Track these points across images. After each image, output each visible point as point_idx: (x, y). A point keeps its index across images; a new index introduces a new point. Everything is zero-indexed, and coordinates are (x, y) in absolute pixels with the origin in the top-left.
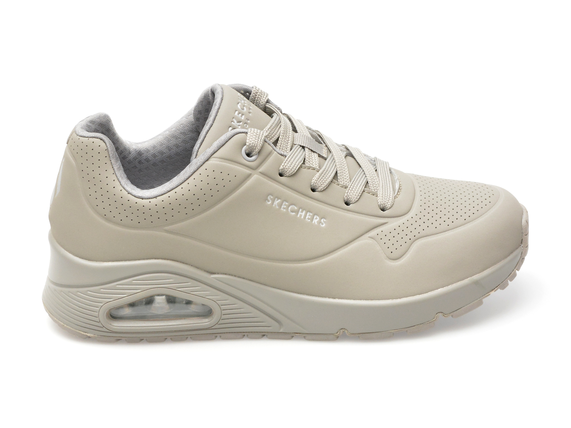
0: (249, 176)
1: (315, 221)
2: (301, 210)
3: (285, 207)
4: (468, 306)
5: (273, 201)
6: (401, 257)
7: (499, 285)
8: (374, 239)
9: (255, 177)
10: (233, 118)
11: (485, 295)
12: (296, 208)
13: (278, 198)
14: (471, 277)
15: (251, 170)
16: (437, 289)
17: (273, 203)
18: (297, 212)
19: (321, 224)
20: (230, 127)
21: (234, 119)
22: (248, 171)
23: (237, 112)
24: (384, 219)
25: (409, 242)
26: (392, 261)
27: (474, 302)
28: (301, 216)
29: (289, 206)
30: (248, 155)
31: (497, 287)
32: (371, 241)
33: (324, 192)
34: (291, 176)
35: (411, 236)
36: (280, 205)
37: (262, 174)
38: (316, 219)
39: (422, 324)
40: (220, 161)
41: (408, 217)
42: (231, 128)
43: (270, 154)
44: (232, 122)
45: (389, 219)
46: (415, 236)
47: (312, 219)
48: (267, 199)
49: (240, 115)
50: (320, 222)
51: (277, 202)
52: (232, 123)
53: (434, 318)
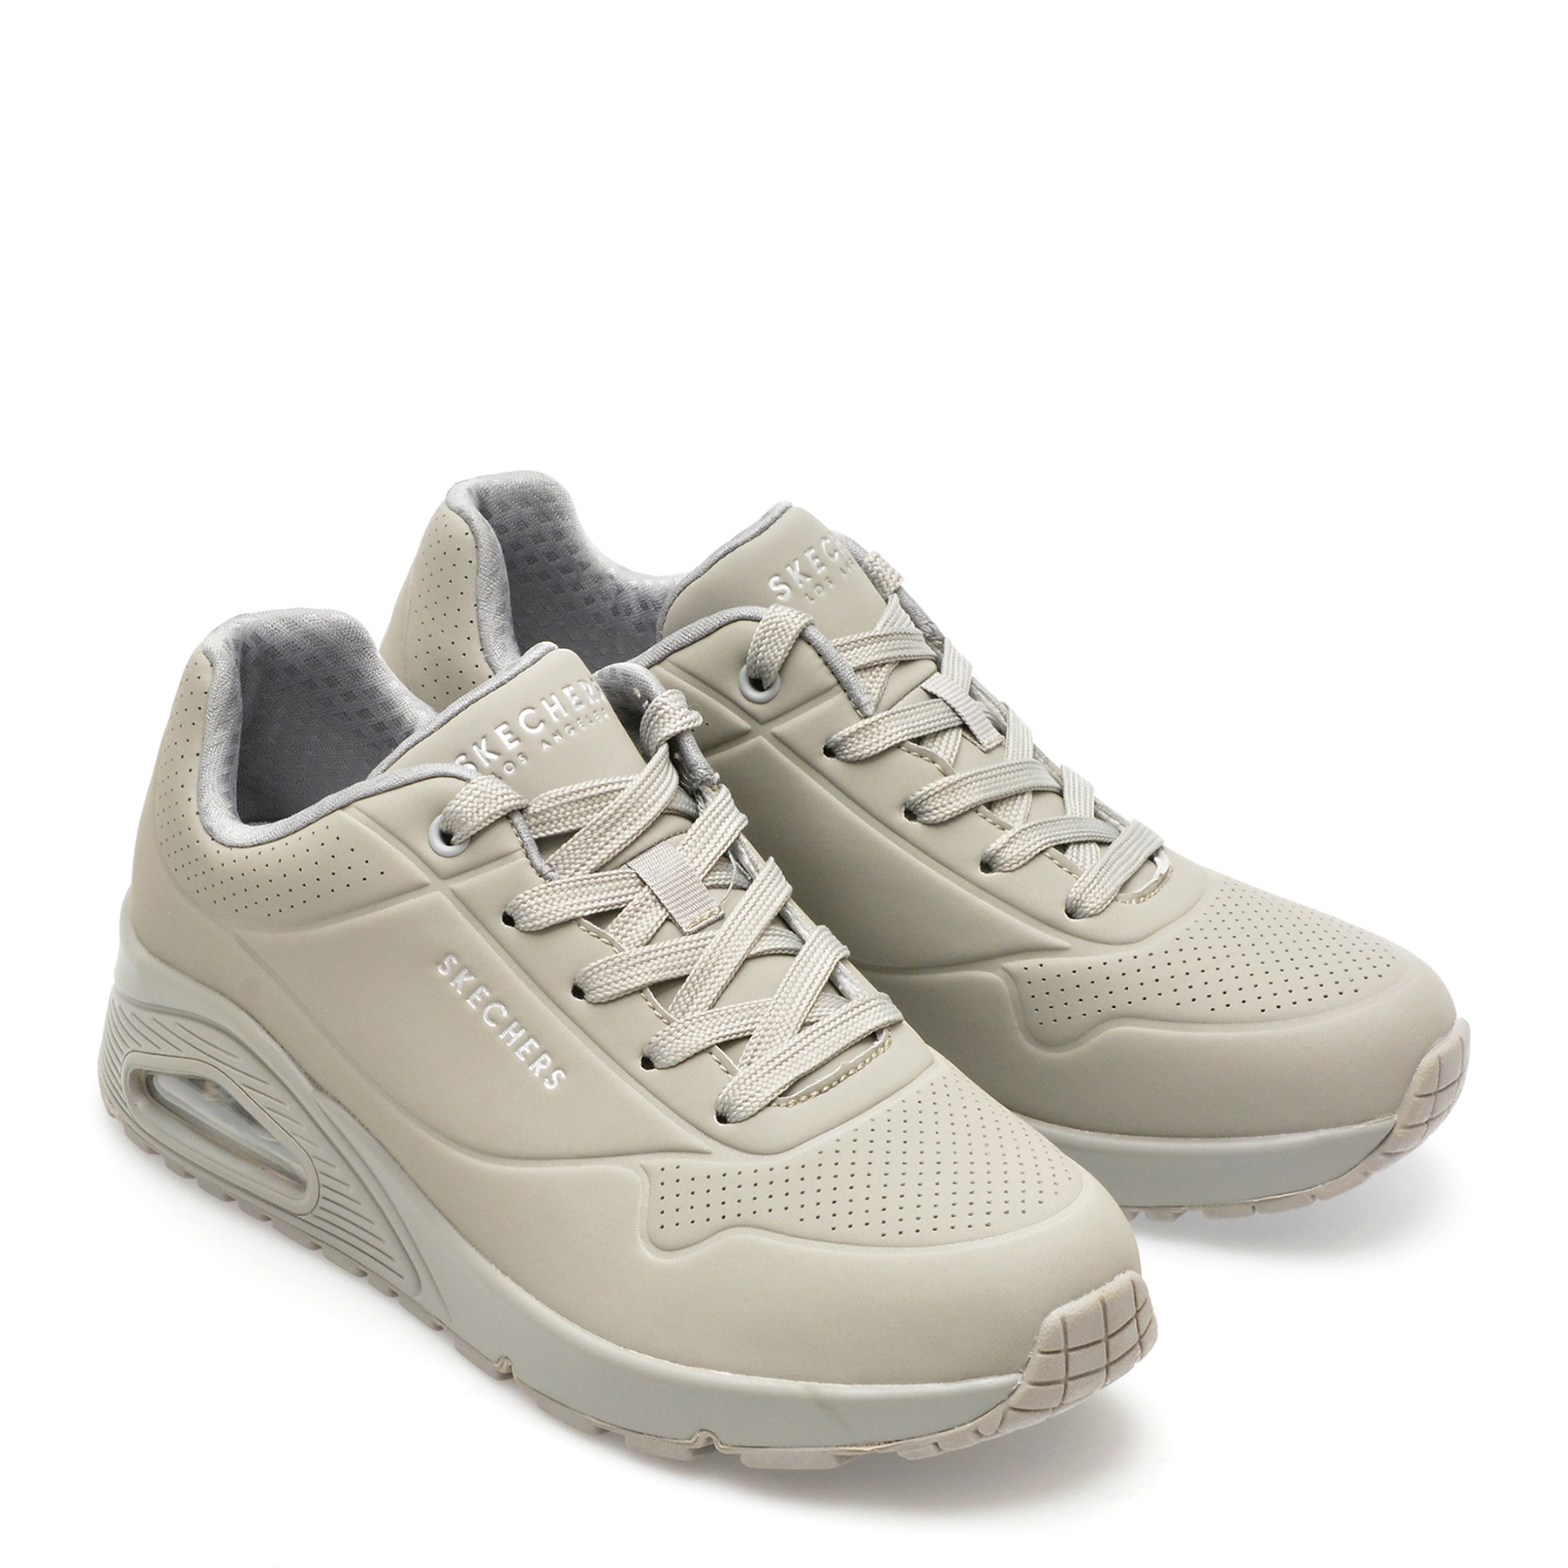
0: (420, 887)
1: (538, 1067)
2: (515, 1024)
3: (479, 999)
4: (786, 1450)
5: (455, 973)
6: (678, 1249)
7: (897, 1441)
8: (648, 1176)
9: (437, 896)
10: (484, 737)
11: (845, 1446)
12: (505, 1014)
13: (470, 973)
14: (821, 1382)
15: (434, 876)
16: (719, 1370)
17: (452, 978)
18: (503, 1026)
19: (547, 1080)
20: (464, 754)
21: (484, 740)
22: (421, 875)
23: (504, 727)
24: (710, 1141)
25: (716, 1221)
26: (654, 1249)
27: (805, 1449)
28: (509, 1038)
29: (491, 1002)
30: (447, 838)
31: (890, 1442)
32: (638, 1177)
33: (600, 1008)
34: (530, 933)
35: (731, 1210)
36: (469, 992)
37: (458, 897)
38: (544, 1062)
39: (660, 1437)
40: (363, 823)
41: (763, 1163)
42: (463, 758)
43: (504, 856)
44: (475, 744)
45: (723, 1148)
46: (739, 1215)
47: (532, 1060)
48: (440, 962)
49: (509, 736)
50: (546, 1075)
51: (465, 979)
52: (475, 748)
53: (690, 1439)
